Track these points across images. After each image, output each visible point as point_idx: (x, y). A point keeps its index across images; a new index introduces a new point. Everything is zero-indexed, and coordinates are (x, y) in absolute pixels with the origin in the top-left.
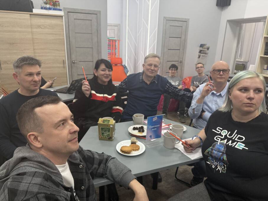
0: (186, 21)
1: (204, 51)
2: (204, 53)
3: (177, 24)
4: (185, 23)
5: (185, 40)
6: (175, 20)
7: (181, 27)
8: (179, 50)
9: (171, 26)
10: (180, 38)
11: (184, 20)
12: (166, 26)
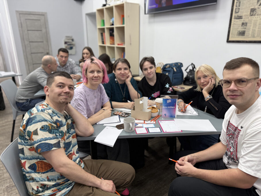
3: (33, 17)
4: (42, 17)
6: (30, 14)
7: (39, 20)
8: (43, 42)
9: (26, 19)
10: (41, 31)
11: (40, 14)
12: (20, 20)
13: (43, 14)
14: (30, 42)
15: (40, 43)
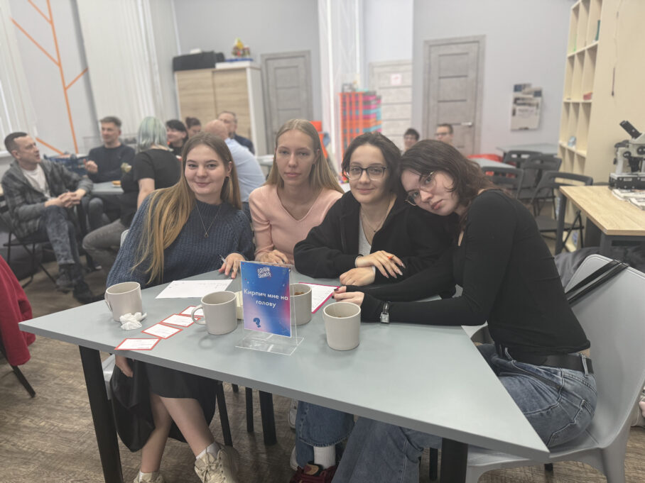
0: (477, 41)
1: (523, 99)
2: (524, 104)
3: (455, 49)
4: (474, 47)
5: (478, 81)
6: (450, 43)
7: (467, 54)
8: (464, 100)
9: (440, 56)
10: (466, 76)
11: (471, 40)
12: (430, 58)
13: (477, 39)
14: (439, 102)
15: (459, 104)
